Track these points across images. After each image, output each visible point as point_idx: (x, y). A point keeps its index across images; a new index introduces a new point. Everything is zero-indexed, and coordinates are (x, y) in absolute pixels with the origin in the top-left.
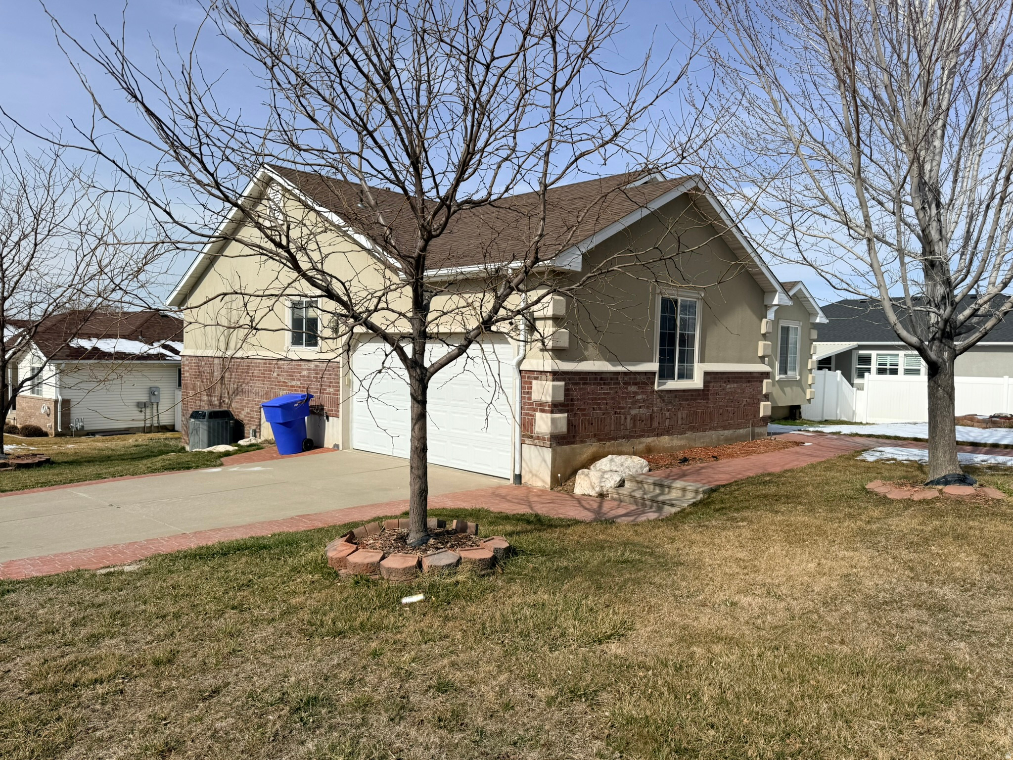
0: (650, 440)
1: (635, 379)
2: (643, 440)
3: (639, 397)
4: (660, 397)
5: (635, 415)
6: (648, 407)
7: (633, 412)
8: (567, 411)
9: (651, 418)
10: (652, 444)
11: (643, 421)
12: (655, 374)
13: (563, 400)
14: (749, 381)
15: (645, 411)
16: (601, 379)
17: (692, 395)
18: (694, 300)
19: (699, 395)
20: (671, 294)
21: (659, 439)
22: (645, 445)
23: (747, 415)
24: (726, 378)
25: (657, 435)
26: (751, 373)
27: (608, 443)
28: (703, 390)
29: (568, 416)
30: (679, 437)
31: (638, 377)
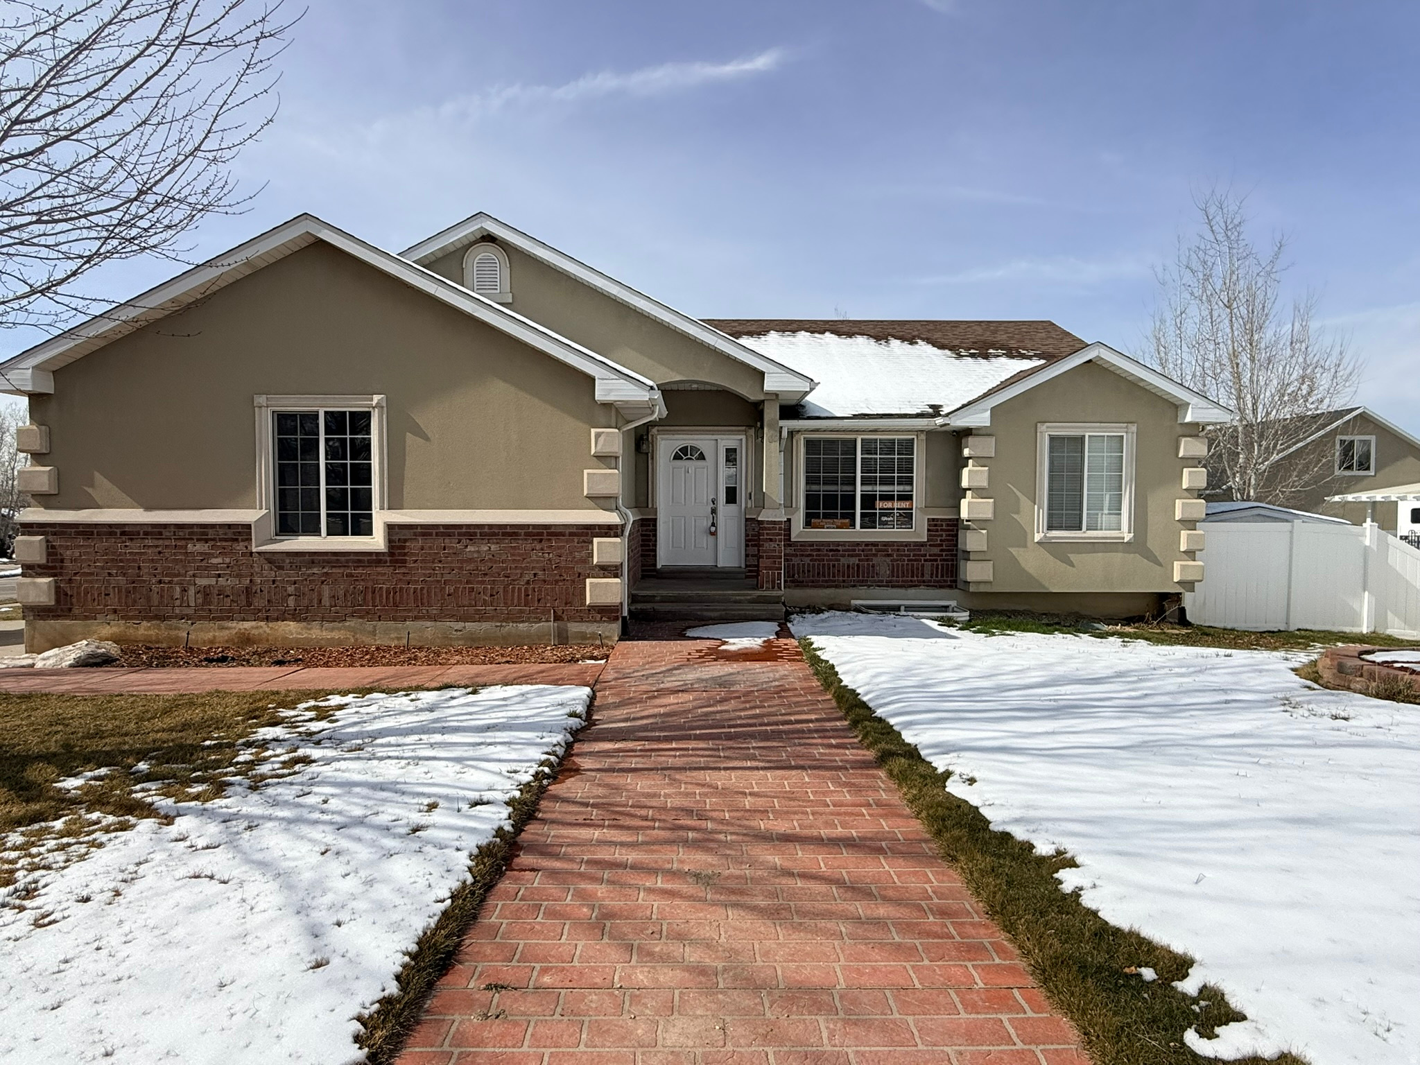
0: (247, 625)
1: (206, 534)
2: (230, 624)
3: (216, 561)
4: (270, 561)
5: (206, 587)
6: (239, 576)
7: (203, 582)
8: (53, 576)
9: (248, 591)
10: (255, 632)
11: (227, 596)
12: (249, 526)
13: (44, 561)
14: (541, 541)
15: (232, 582)
16: (123, 533)
17: (360, 561)
18: (367, 410)
19: (379, 561)
20: (296, 404)
21: (271, 624)
22: (234, 632)
23: (539, 600)
24: (459, 534)
25: (267, 619)
26: (546, 526)
27: (145, 623)
28: (391, 554)
29: (56, 582)
30: (326, 625)
31: (210, 531)
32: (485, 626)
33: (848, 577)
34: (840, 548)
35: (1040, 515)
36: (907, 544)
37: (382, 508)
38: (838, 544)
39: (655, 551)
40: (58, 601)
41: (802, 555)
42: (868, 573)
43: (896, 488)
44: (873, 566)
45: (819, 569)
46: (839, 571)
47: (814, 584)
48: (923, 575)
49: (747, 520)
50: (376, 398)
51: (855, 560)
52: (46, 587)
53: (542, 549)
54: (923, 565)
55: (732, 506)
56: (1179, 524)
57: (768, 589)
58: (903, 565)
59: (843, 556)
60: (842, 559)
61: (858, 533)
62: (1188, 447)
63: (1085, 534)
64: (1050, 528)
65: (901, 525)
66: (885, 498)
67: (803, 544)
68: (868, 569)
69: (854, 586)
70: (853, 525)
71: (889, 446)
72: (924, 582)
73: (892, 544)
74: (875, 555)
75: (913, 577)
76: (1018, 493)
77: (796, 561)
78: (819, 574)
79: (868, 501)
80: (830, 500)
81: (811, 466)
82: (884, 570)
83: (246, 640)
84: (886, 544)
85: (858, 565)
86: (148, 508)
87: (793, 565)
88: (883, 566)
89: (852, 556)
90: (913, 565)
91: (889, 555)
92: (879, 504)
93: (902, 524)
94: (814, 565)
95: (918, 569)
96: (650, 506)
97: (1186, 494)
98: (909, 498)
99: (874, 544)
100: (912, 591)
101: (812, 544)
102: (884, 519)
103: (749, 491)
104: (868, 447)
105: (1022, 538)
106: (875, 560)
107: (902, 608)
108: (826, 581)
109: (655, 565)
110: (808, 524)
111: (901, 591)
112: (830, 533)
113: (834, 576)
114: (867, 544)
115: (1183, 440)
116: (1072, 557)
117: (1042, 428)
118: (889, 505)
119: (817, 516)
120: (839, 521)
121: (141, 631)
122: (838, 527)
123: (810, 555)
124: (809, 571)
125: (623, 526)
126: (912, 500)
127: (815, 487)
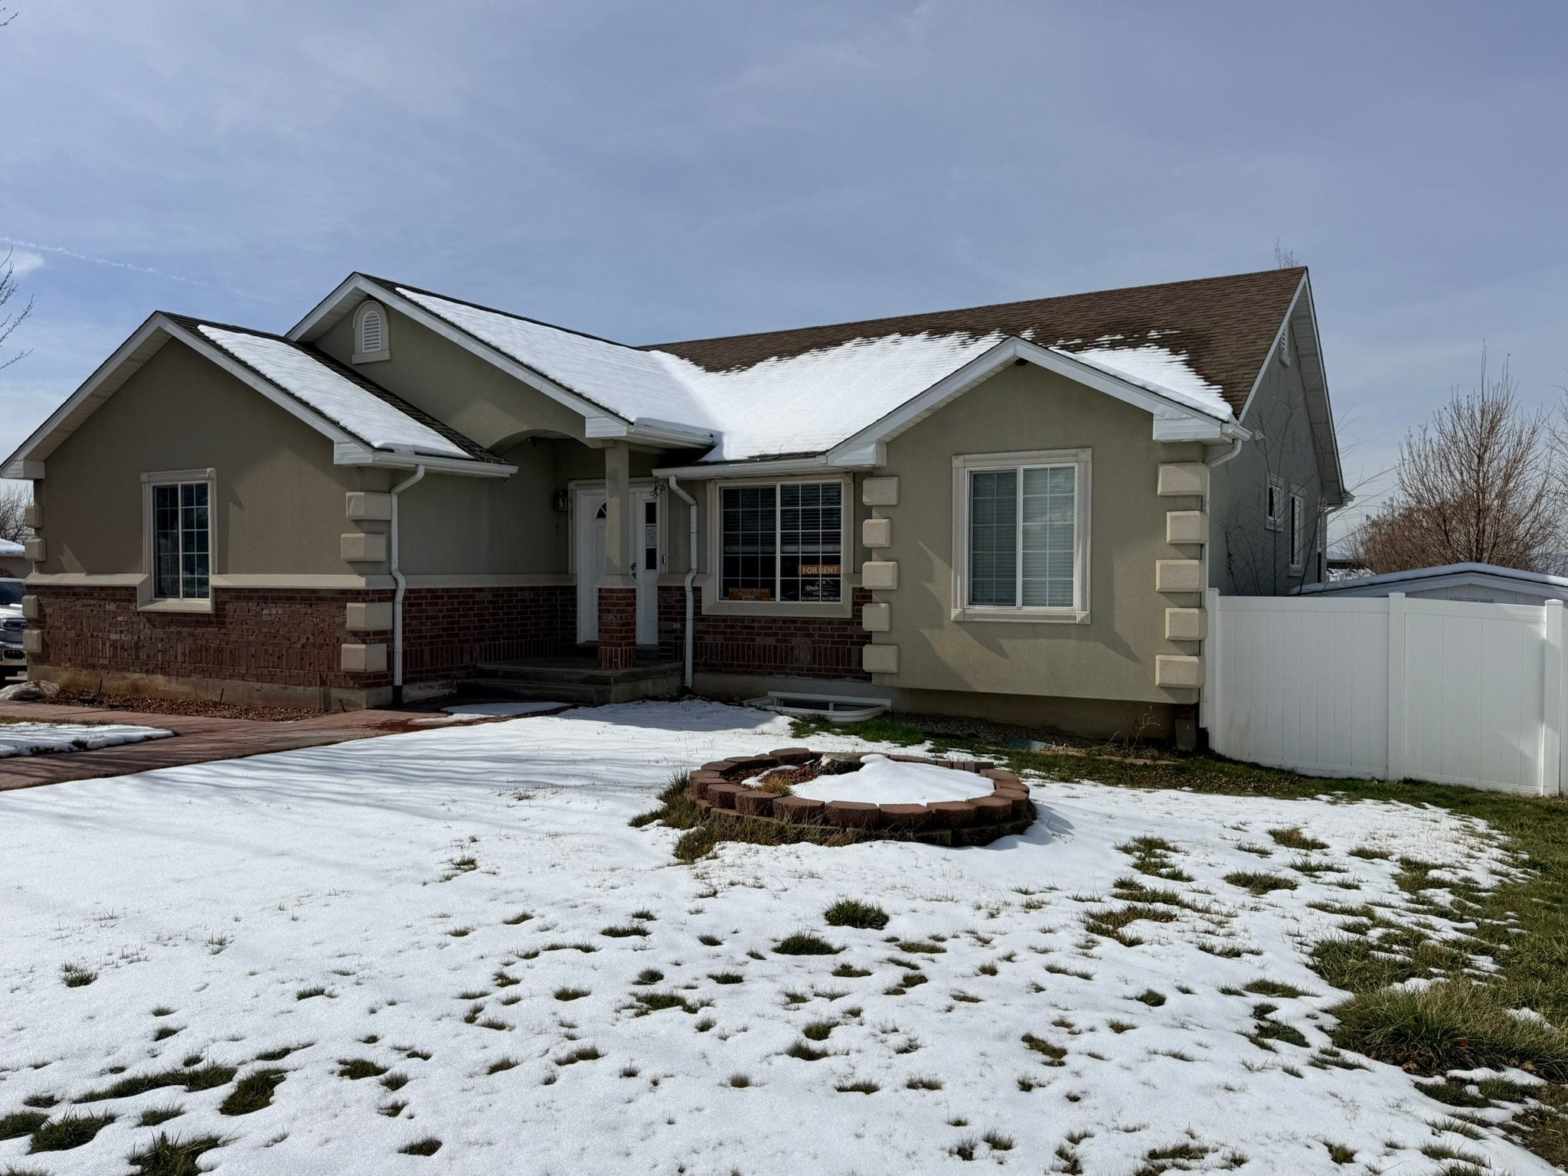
0: (137, 676)
1: (114, 595)
2: (128, 675)
3: (120, 619)
4: (149, 621)
5: (115, 641)
6: (132, 633)
7: (113, 637)
8: (41, 628)
9: (137, 647)
10: (140, 682)
11: (126, 650)
12: (134, 588)
13: (36, 616)
14: (311, 605)
15: (129, 637)
16: (74, 594)
17: (198, 622)
18: (204, 482)
19: (211, 622)
20: (165, 479)
21: (149, 676)
22: (130, 681)
23: (310, 664)
24: (259, 598)
25: (147, 672)
26: (314, 591)
27: (85, 672)
28: (217, 615)
29: (42, 633)
30: (181, 679)
31: (117, 592)
32: (276, 687)
33: (765, 661)
34: (755, 625)
35: (959, 582)
36: (831, 622)
37: (213, 573)
38: (753, 619)
39: (575, 623)
40: (43, 649)
41: (715, 633)
42: (787, 658)
43: (820, 549)
44: (792, 649)
45: (733, 650)
46: (754, 654)
47: (729, 669)
48: (849, 664)
49: (660, 588)
50: (209, 470)
51: (770, 641)
52: (36, 637)
53: (312, 614)
54: (850, 650)
55: (651, 572)
56: (1163, 598)
57: (605, 669)
58: (826, 649)
59: (758, 634)
60: (758, 639)
61: (778, 607)
62: (1174, 479)
63: (1021, 611)
64: (974, 600)
65: (826, 598)
66: (811, 560)
67: (716, 618)
68: (787, 653)
69: (771, 673)
70: (773, 595)
71: (811, 493)
72: (851, 671)
73: (813, 621)
74: (794, 635)
75: (837, 664)
76: (931, 554)
77: (708, 639)
78: (732, 656)
79: (789, 565)
80: (750, 563)
81: (729, 522)
82: (804, 656)
83: (136, 688)
84: (807, 621)
85: (775, 647)
86: (90, 572)
87: (706, 644)
88: (802, 648)
89: (767, 635)
90: (837, 649)
91: (809, 635)
92: (803, 569)
93: (830, 595)
94: (727, 645)
95: (843, 654)
96: (570, 572)
97: (1173, 551)
98: (836, 560)
99: (793, 621)
100: (837, 684)
101: (724, 619)
102: (809, 588)
103: (663, 553)
104: (790, 496)
105: (936, 614)
106: (795, 641)
107: (831, 706)
108: (740, 666)
109: (575, 640)
110: (726, 594)
111: (825, 683)
112: (749, 607)
113: (749, 661)
114: (785, 620)
115: (1162, 469)
116: (1006, 644)
117: (957, 462)
118: (812, 570)
119: (735, 584)
120: (757, 591)
121: (83, 678)
122: (757, 599)
123: (724, 633)
124: (722, 652)
125: (394, 592)
126: (839, 563)
127: (734, 548)
